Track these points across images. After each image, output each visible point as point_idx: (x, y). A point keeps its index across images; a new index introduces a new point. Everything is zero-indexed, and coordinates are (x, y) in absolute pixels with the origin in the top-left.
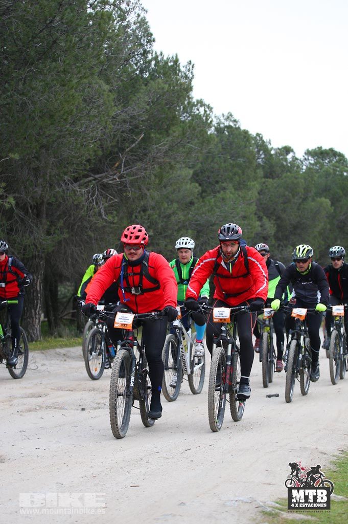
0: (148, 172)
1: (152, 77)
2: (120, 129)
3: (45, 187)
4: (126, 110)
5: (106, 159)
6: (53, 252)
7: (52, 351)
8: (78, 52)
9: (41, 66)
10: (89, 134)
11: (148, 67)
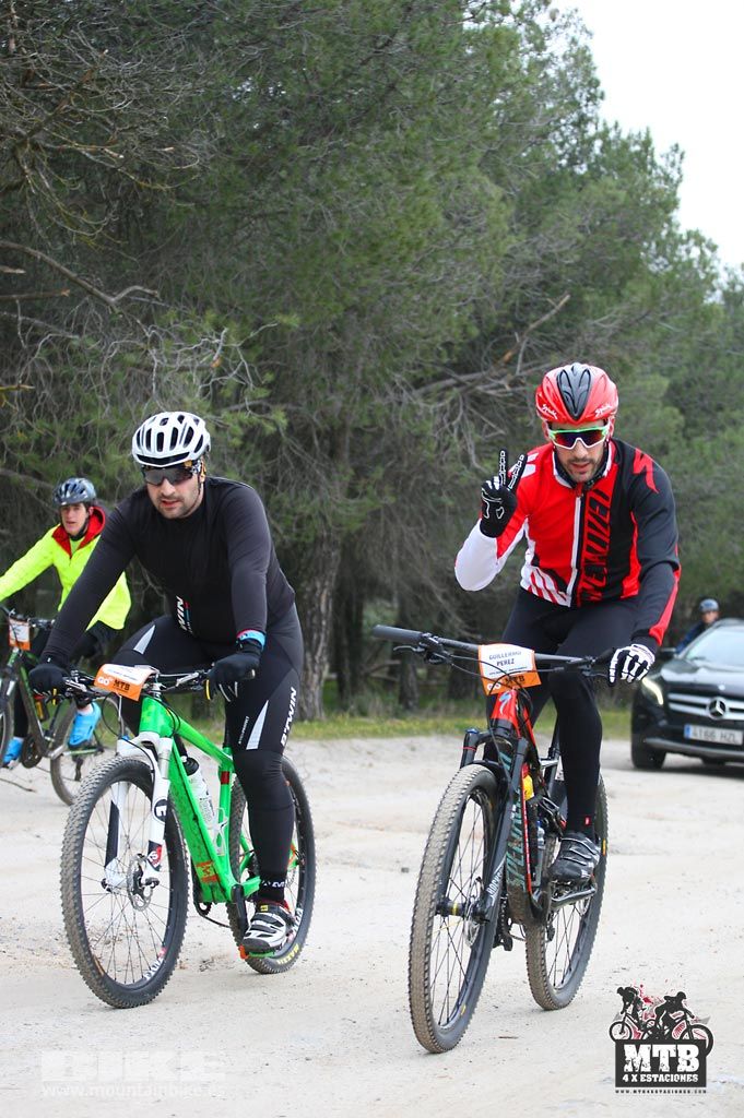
1: (594, 173)
2: (520, 280)
3: (351, 393)
4: (535, 240)
5: (486, 343)
6: (359, 533)
7: (343, 745)
8: (440, 112)
9: (360, 137)
10: (451, 289)
11: (586, 153)
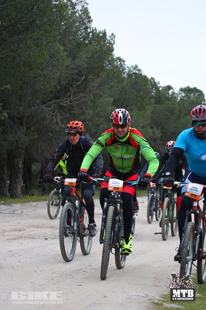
0: (87, 99)
1: (90, 42)
2: (71, 73)
3: (25, 107)
4: (75, 62)
5: (62, 91)
6: (29, 145)
7: (28, 204)
8: (47, 27)
9: (25, 35)
10: (52, 76)
11: (88, 37)
